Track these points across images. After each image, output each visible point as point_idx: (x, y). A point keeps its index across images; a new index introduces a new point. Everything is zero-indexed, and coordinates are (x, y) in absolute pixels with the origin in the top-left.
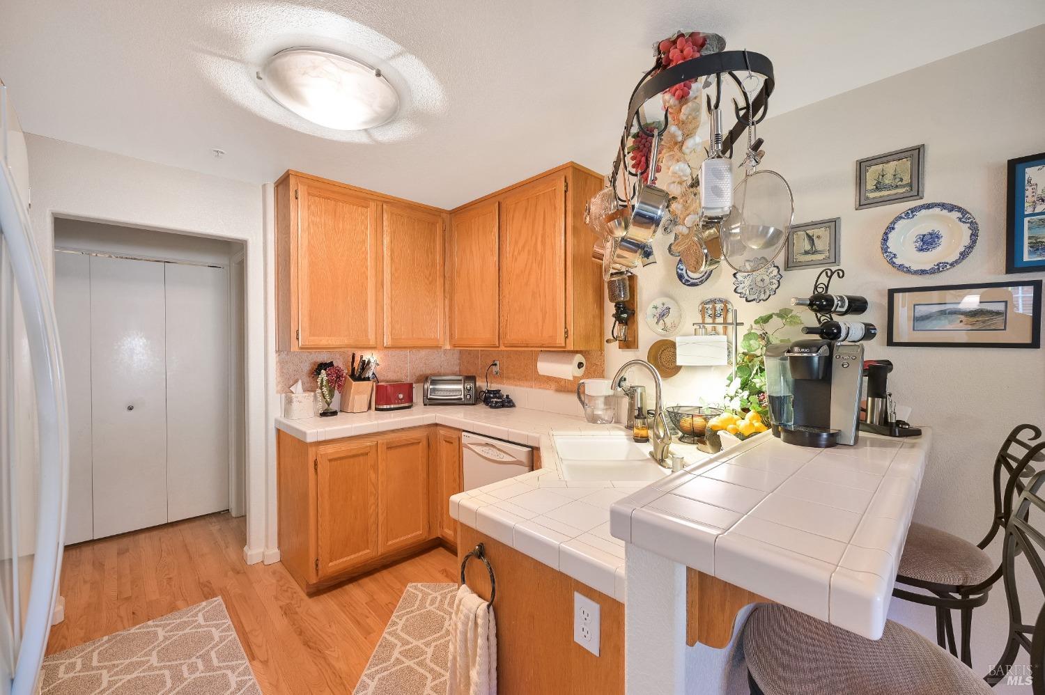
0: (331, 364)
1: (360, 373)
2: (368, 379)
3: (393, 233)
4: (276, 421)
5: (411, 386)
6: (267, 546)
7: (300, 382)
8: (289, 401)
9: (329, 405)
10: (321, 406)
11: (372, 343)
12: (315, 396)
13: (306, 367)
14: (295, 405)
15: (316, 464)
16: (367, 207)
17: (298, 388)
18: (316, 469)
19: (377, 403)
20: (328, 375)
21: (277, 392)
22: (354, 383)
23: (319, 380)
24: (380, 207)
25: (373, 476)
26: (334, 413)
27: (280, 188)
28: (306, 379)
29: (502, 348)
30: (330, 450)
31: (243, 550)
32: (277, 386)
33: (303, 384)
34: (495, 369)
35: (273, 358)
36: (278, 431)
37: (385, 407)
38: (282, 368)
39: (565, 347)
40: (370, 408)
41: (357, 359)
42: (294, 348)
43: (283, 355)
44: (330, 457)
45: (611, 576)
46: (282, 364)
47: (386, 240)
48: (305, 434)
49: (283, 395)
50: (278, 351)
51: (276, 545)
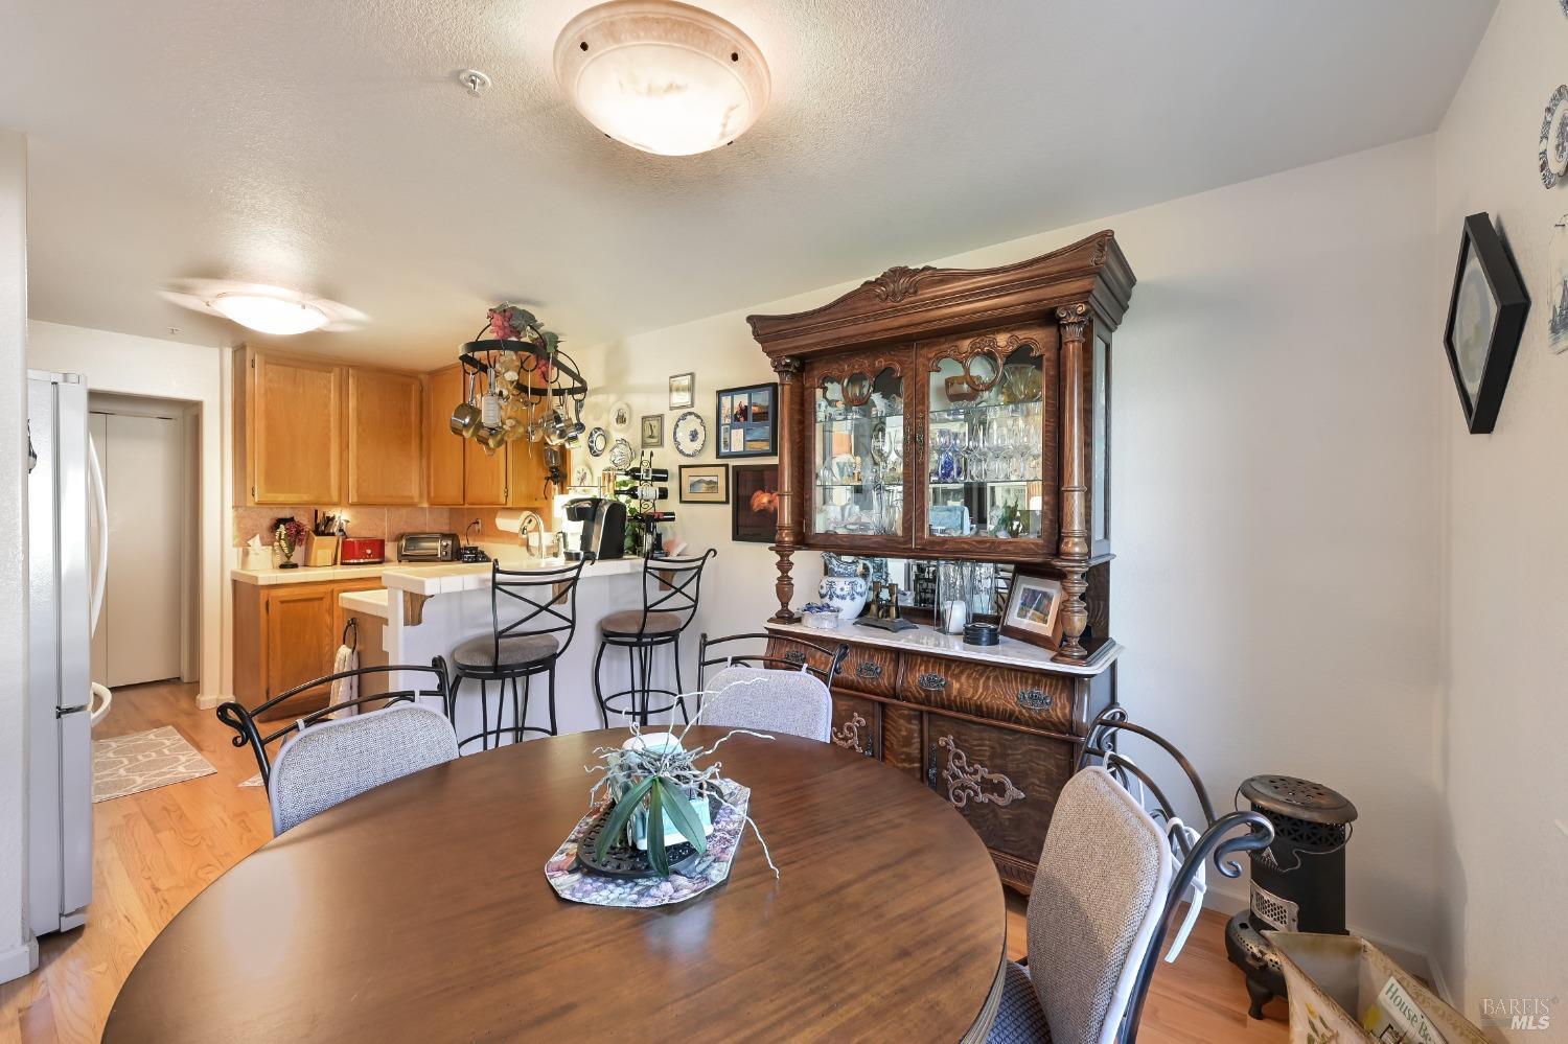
0: (292, 519)
1: (323, 527)
2: (333, 534)
3: (361, 397)
4: (233, 573)
5: (382, 542)
6: (221, 692)
7: (258, 537)
8: (246, 554)
9: (289, 558)
10: (280, 560)
11: (335, 498)
12: (274, 550)
13: (267, 522)
14: (252, 557)
15: (267, 604)
16: (330, 372)
17: (256, 542)
18: (267, 609)
19: (342, 559)
20: (287, 529)
21: (234, 546)
22: (316, 538)
23: (277, 534)
24: (344, 372)
25: (328, 619)
26: (295, 566)
27: (238, 353)
28: (266, 534)
29: (466, 506)
30: (282, 593)
31: (195, 698)
32: (234, 539)
33: (261, 538)
34: (477, 527)
35: (230, 513)
36: (235, 582)
37: (352, 561)
38: (239, 523)
39: (506, 504)
40: (335, 563)
41: (320, 515)
42: (250, 503)
43: (241, 511)
44: (282, 599)
45: (383, 607)
46: (239, 520)
47: (352, 403)
48: (256, 578)
49: (241, 549)
50: (235, 507)
51: (231, 691)
